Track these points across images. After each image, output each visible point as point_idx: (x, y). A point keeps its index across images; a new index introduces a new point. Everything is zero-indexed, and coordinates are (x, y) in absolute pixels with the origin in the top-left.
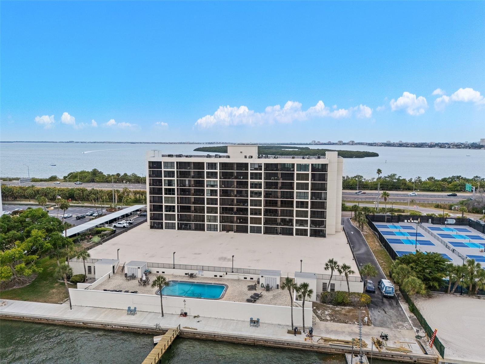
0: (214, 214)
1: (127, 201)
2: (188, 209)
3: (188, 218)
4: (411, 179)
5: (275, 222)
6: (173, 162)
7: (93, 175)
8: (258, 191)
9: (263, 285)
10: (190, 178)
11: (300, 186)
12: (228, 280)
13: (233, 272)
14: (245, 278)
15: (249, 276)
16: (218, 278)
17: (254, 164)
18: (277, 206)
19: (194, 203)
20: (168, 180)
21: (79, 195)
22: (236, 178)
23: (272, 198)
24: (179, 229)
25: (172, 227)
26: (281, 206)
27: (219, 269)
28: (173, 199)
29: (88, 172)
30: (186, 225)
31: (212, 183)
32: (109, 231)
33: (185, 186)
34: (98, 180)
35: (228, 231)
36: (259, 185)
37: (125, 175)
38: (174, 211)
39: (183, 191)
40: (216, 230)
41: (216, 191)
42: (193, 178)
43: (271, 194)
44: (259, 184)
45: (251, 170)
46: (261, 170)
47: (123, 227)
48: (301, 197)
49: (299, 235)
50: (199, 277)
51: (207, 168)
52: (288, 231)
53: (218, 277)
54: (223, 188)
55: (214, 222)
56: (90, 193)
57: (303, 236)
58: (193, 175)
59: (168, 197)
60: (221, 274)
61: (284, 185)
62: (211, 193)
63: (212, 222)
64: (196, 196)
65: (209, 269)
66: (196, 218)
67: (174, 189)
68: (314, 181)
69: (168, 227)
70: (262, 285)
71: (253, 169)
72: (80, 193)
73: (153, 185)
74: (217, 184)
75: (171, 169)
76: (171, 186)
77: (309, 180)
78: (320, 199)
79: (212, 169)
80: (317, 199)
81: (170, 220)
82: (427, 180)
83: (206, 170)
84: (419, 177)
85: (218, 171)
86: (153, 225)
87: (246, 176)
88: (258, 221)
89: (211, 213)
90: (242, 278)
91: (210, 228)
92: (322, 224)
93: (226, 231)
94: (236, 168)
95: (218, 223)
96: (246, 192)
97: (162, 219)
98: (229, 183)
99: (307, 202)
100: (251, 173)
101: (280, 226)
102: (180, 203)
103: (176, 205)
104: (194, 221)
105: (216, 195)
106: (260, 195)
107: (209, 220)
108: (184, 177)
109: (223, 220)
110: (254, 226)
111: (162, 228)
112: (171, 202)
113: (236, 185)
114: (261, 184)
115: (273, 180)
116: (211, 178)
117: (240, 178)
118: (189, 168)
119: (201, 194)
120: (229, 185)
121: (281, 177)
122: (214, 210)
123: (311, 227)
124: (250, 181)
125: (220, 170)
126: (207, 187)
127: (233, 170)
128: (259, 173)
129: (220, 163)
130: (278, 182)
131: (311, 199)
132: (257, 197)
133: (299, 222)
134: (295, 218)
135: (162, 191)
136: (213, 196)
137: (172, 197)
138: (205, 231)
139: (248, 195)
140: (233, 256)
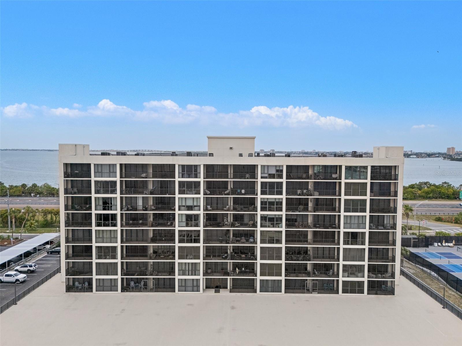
0: (192, 259)
1: (31, 227)
2: (142, 252)
3: (143, 270)
5: (302, 270)
6: (113, 164)
8: (275, 215)
10: (146, 194)
11: (351, 206)
17: (268, 166)
18: (306, 241)
19: (153, 240)
22: (233, 192)
24: (123, 290)
25: (111, 286)
26: (315, 242)
28: (112, 233)
30: (138, 281)
31: (190, 203)
33: (136, 210)
35: (217, 289)
36: (277, 205)
37: (34, 186)
38: (114, 257)
39: (131, 219)
40: (195, 288)
41: (197, 217)
42: (151, 193)
44: (277, 202)
45: (262, 177)
46: (281, 177)
47: (13, 281)
48: (352, 225)
49: (348, 293)
51: (181, 175)
54: (210, 210)
55: (192, 275)
57: (355, 293)
58: (151, 188)
59: (103, 231)
61: (318, 205)
62: (187, 220)
63: (189, 275)
64: (157, 226)
66: (158, 269)
67: (114, 216)
68: (374, 196)
69: (102, 288)
71: (266, 175)
73: (73, 208)
74: (198, 204)
75: (110, 177)
76: (108, 210)
77: (366, 195)
78: (385, 228)
79: (189, 177)
80: (380, 228)
81: (107, 275)
83: (177, 179)
85: (201, 179)
86: (71, 283)
88: (274, 270)
89: (186, 259)
91: (185, 286)
92: (387, 271)
93: (213, 288)
94: (232, 175)
95: (201, 277)
96: (253, 217)
97: (91, 273)
98: (219, 201)
99: (363, 234)
100: (262, 183)
101: (313, 277)
102: (127, 241)
103: (119, 245)
104: (152, 275)
105: (197, 225)
106: (278, 224)
107: (183, 272)
108: (135, 193)
109: (209, 269)
110: (267, 280)
111: (90, 289)
112: (109, 240)
113: (232, 204)
114: (281, 203)
115: (300, 195)
116: (187, 194)
117: (241, 192)
118: (144, 175)
119: (169, 224)
120: (220, 206)
121: (315, 189)
122: (194, 253)
123: (369, 277)
124: (260, 197)
125: (204, 178)
126: (179, 210)
127: (227, 178)
128: (277, 183)
129: (204, 165)
130: (308, 198)
131: (370, 229)
132: (274, 227)
133: (349, 270)
134: (342, 263)
135: (91, 220)
136: (191, 226)
137: (111, 231)
138: (174, 292)
139: (257, 223)
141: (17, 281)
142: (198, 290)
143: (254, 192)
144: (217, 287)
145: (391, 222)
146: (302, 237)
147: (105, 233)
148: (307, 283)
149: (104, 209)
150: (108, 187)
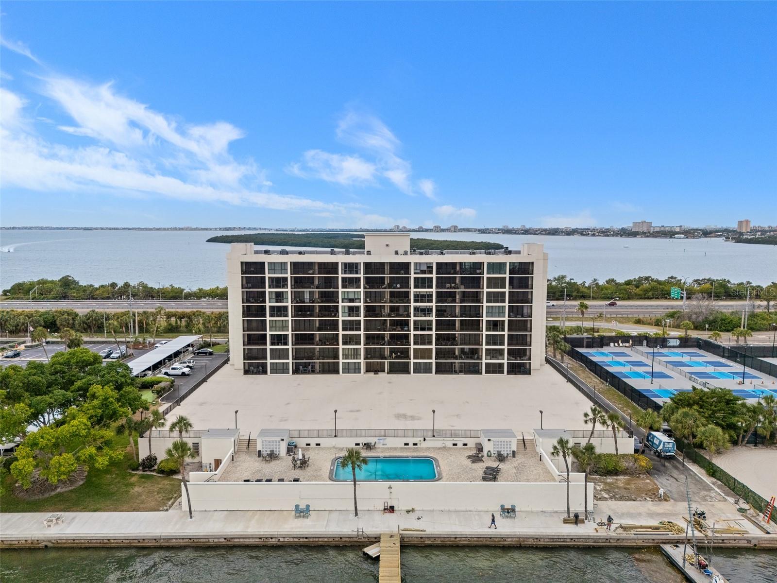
0: (354, 345)
1: (157, 332)
2: (309, 339)
3: (311, 355)
4: (584, 282)
5: (451, 354)
6: (284, 263)
7: (65, 287)
8: (426, 306)
9: (491, 454)
10: (313, 288)
11: (492, 297)
12: (428, 449)
13: (434, 436)
14: (455, 445)
15: (460, 442)
16: (411, 448)
17: (420, 263)
18: (454, 329)
19: (319, 329)
20: (276, 292)
21: (67, 321)
22: (390, 286)
23: (447, 317)
24: (294, 373)
25: (283, 369)
26: (462, 330)
27: (413, 433)
28: (284, 323)
29: (52, 282)
30: (306, 365)
31: (351, 296)
32: (168, 383)
33: (304, 303)
34: (75, 294)
35: (376, 372)
36: (428, 298)
37: (127, 286)
38: (286, 344)
39: (300, 311)
40: (357, 371)
41: (358, 308)
42: (317, 288)
43: (445, 311)
44: (428, 295)
45: (415, 273)
46: (431, 273)
47: (181, 374)
48: (494, 314)
49: (490, 373)
50: (379, 448)
51: (343, 271)
52: (471, 368)
53: (411, 445)
54: (369, 303)
55: (354, 359)
56: (89, 319)
57: (497, 373)
58: (317, 283)
59: (276, 320)
60: (416, 440)
61: (465, 297)
62: (349, 311)
63: (351, 359)
64: (322, 317)
65: (395, 434)
66: (323, 354)
67: (286, 308)
68: (513, 288)
69: (275, 371)
70: (489, 453)
71: (419, 271)
72: (68, 319)
73: (248, 301)
74: (359, 297)
75: (281, 274)
76: (281, 302)
77: (505, 288)
78: (522, 317)
79: (351, 273)
80: (518, 316)
81: (280, 359)
82: (606, 283)
83: (341, 275)
84: (595, 280)
85: (361, 275)
86: (247, 368)
87: (405, 282)
88: (426, 354)
89: (349, 345)
90: (449, 444)
91: (348, 369)
92: (525, 355)
93: (372, 372)
94: (388, 271)
95: (362, 361)
96: (407, 308)
97: (266, 358)
98: (377, 295)
99: (503, 322)
100: (415, 278)
101: (460, 360)
102: (295, 331)
103: (290, 333)
104: (319, 359)
105: (358, 315)
106: (430, 314)
107: (346, 356)
108: (302, 288)
109: (369, 354)
110: (419, 363)
111: (265, 372)
112: (281, 329)
113: (389, 297)
114: (431, 296)
115: (448, 288)
116: (349, 288)
117: (396, 286)
118: (311, 272)
119: (333, 314)
120: (378, 299)
121: (462, 283)
122: (355, 340)
123: (508, 359)
124: (413, 290)
125: (364, 274)
126: (342, 302)
127: (384, 274)
128: (428, 278)
129: (364, 263)
130: (456, 291)
131: (509, 317)
132: (425, 316)
133: (491, 353)
134: (484, 347)
135: (266, 312)
136: (353, 316)
137: (282, 320)
138: (339, 374)
139: (410, 313)
140: (434, 411)
141: (183, 374)
142: (360, 372)
143: (408, 287)
144: (376, 371)
145: (529, 312)
146: (451, 325)
147: (277, 323)
148: (455, 366)
149: (277, 302)
150: (279, 282)
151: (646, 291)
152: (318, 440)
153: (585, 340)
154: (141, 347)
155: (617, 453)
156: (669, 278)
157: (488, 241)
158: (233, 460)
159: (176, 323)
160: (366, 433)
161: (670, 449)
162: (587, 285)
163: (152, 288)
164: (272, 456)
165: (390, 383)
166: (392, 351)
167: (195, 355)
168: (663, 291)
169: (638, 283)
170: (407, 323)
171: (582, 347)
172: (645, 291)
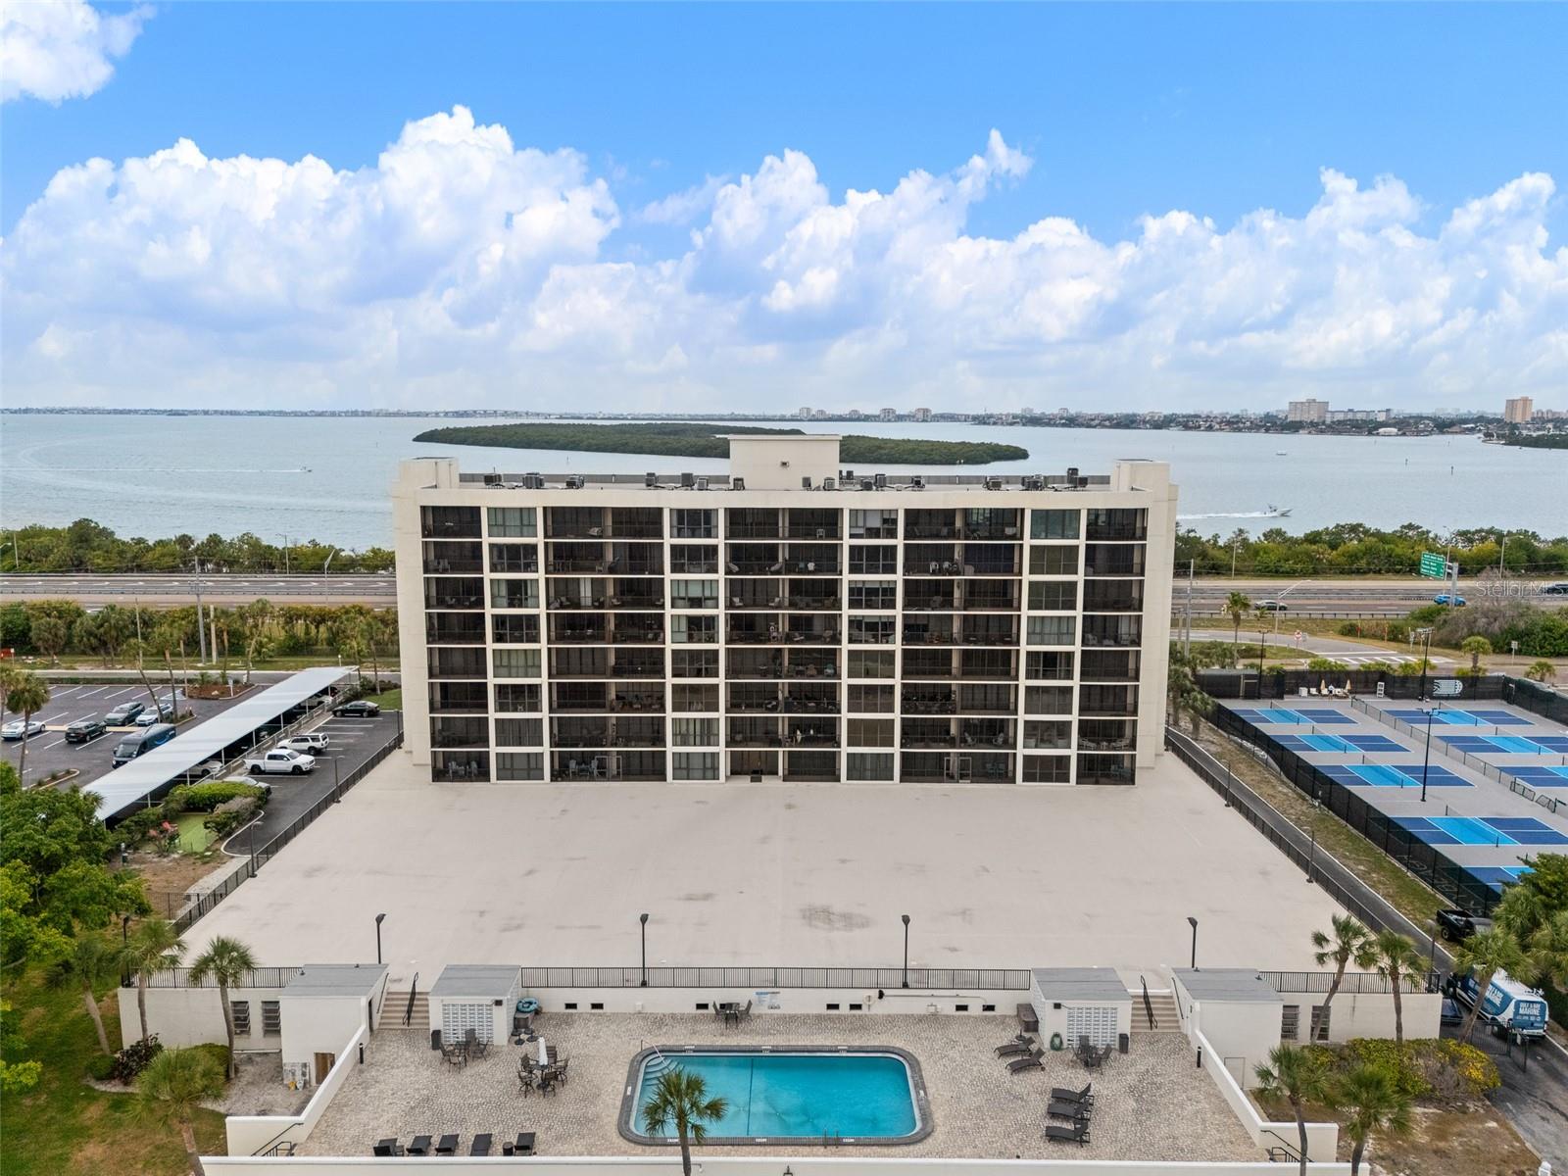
0: (701, 711)
1: (259, 653)
2: (593, 696)
3: (596, 734)
5: (939, 733)
6: (529, 509)
7: (79, 545)
8: (880, 617)
9: (1061, 1042)
10: (600, 572)
11: (1044, 596)
12: (891, 1020)
13: (905, 986)
14: (962, 1008)
15: (976, 1001)
16: (846, 1017)
17: (865, 511)
18: (948, 673)
19: (617, 672)
20: (509, 582)
21: (53, 631)
22: (789, 568)
23: (931, 643)
24: (556, 776)
25: (529, 769)
26: (965, 674)
27: (850, 977)
28: (530, 657)
29: (54, 533)
30: (585, 758)
31: (695, 592)
32: (249, 800)
33: (579, 607)
34: (99, 561)
35: (756, 774)
36: (884, 596)
37: (215, 542)
38: (535, 708)
39: (568, 627)
40: (709, 773)
41: (711, 621)
42: (611, 571)
43: (925, 628)
44: (883, 589)
45: (852, 536)
46: (892, 534)
47: (290, 769)
48: (1046, 637)
49: (1034, 780)
50: (759, 1016)
51: (675, 531)
52: (989, 766)
53: (844, 1010)
54: (739, 608)
55: (702, 744)
56: (102, 625)
57: (1052, 781)
58: (611, 560)
59: (509, 651)
60: (858, 996)
61: (975, 594)
62: (690, 629)
63: (695, 745)
64: (622, 642)
65: (804, 977)
66: (626, 733)
67: (533, 620)
68: (1095, 573)
69: (510, 772)
70: (1057, 1041)
71: (861, 531)
72: (55, 625)
73: (441, 603)
74: (714, 595)
75: (522, 536)
76: (520, 606)
77: (1076, 573)
78: (1117, 643)
79: (693, 536)
80: (1106, 642)
81: (520, 744)
82: (1262, 538)
83: (668, 541)
84: (1241, 531)
85: (720, 541)
86: (440, 765)
87: (828, 558)
88: (878, 733)
89: (689, 711)
90: (947, 1007)
91: (688, 769)
92: (1121, 735)
93: (746, 774)
94: (787, 530)
95: (721, 749)
96: (833, 622)
97: (485, 742)
98: (759, 588)
99: (1070, 655)
100: (852, 548)
101: (960, 748)
102: (559, 674)
103: (543, 681)
104: (616, 745)
105: (712, 639)
106: (889, 635)
107: (682, 739)
108: (575, 570)
109: (738, 732)
110: (862, 754)
111: (484, 775)
112: (522, 671)
113: (787, 594)
114: (893, 591)
115: (934, 573)
116: (689, 572)
117: (806, 567)
118: (595, 531)
119: (650, 636)
120: (760, 597)
121: (967, 560)
122: (705, 697)
123: (1080, 747)
124: (847, 578)
125: (726, 538)
126: (673, 607)
127: (776, 536)
128: (886, 548)
129: (726, 509)
130: (953, 580)
131: (1084, 643)
132: (877, 642)
133: (1039, 733)
134: (1022, 717)
135: (484, 629)
136: (699, 641)
137: (526, 651)
138: (665, 780)
139: (840, 634)
140: (906, 920)
141: (297, 770)
142: (716, 777)
143: (835, 569)
144: (755, 772)
145: (1134, 631)
146: (939, 663)
147: (513, 656)
148: (948, 761)
149: (511, 605)
150: (517, 557)
151: (1354, 557)
152: (597, 995)
153: (1243, 682)
154: (216, 692)
155: (1399, 1038)
156: (1403, 527)
157: (995, 442)
158: (362, 1062)
159: (307, 633)
160: (725, 977)
161: (1532, 1019)
162: (1221, 543)
163: (270, 547)
164: (472, 1048)
165: (789, 807)
166: (795, 725)
167: (335, 716)
168: (1390, 556)
169: (1334, 538)
170: (832, 656)
171: (1234, 696)
172: (1351, 556)
